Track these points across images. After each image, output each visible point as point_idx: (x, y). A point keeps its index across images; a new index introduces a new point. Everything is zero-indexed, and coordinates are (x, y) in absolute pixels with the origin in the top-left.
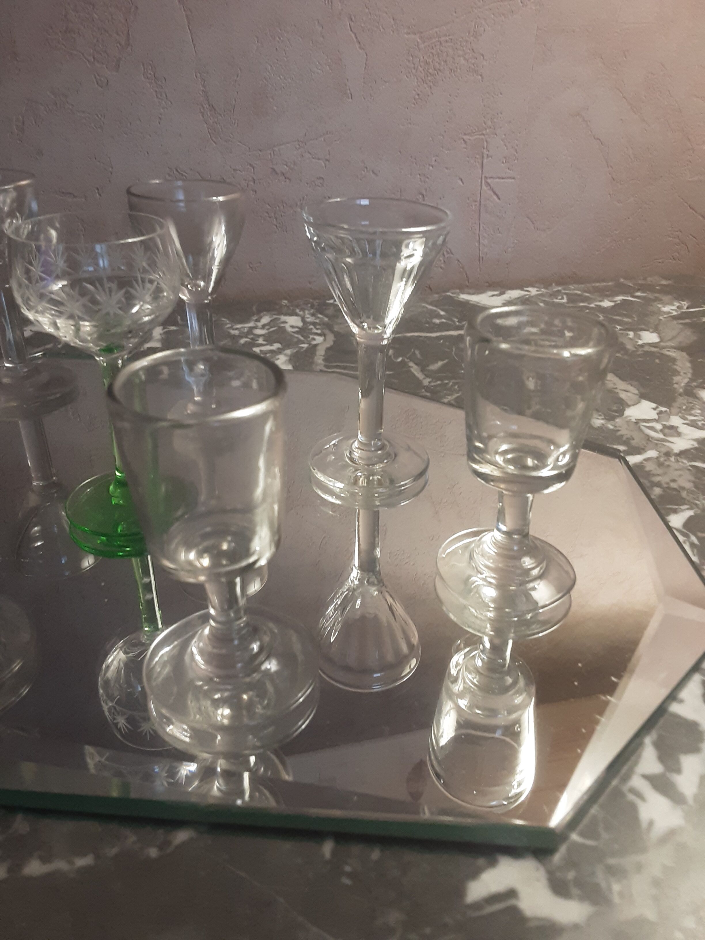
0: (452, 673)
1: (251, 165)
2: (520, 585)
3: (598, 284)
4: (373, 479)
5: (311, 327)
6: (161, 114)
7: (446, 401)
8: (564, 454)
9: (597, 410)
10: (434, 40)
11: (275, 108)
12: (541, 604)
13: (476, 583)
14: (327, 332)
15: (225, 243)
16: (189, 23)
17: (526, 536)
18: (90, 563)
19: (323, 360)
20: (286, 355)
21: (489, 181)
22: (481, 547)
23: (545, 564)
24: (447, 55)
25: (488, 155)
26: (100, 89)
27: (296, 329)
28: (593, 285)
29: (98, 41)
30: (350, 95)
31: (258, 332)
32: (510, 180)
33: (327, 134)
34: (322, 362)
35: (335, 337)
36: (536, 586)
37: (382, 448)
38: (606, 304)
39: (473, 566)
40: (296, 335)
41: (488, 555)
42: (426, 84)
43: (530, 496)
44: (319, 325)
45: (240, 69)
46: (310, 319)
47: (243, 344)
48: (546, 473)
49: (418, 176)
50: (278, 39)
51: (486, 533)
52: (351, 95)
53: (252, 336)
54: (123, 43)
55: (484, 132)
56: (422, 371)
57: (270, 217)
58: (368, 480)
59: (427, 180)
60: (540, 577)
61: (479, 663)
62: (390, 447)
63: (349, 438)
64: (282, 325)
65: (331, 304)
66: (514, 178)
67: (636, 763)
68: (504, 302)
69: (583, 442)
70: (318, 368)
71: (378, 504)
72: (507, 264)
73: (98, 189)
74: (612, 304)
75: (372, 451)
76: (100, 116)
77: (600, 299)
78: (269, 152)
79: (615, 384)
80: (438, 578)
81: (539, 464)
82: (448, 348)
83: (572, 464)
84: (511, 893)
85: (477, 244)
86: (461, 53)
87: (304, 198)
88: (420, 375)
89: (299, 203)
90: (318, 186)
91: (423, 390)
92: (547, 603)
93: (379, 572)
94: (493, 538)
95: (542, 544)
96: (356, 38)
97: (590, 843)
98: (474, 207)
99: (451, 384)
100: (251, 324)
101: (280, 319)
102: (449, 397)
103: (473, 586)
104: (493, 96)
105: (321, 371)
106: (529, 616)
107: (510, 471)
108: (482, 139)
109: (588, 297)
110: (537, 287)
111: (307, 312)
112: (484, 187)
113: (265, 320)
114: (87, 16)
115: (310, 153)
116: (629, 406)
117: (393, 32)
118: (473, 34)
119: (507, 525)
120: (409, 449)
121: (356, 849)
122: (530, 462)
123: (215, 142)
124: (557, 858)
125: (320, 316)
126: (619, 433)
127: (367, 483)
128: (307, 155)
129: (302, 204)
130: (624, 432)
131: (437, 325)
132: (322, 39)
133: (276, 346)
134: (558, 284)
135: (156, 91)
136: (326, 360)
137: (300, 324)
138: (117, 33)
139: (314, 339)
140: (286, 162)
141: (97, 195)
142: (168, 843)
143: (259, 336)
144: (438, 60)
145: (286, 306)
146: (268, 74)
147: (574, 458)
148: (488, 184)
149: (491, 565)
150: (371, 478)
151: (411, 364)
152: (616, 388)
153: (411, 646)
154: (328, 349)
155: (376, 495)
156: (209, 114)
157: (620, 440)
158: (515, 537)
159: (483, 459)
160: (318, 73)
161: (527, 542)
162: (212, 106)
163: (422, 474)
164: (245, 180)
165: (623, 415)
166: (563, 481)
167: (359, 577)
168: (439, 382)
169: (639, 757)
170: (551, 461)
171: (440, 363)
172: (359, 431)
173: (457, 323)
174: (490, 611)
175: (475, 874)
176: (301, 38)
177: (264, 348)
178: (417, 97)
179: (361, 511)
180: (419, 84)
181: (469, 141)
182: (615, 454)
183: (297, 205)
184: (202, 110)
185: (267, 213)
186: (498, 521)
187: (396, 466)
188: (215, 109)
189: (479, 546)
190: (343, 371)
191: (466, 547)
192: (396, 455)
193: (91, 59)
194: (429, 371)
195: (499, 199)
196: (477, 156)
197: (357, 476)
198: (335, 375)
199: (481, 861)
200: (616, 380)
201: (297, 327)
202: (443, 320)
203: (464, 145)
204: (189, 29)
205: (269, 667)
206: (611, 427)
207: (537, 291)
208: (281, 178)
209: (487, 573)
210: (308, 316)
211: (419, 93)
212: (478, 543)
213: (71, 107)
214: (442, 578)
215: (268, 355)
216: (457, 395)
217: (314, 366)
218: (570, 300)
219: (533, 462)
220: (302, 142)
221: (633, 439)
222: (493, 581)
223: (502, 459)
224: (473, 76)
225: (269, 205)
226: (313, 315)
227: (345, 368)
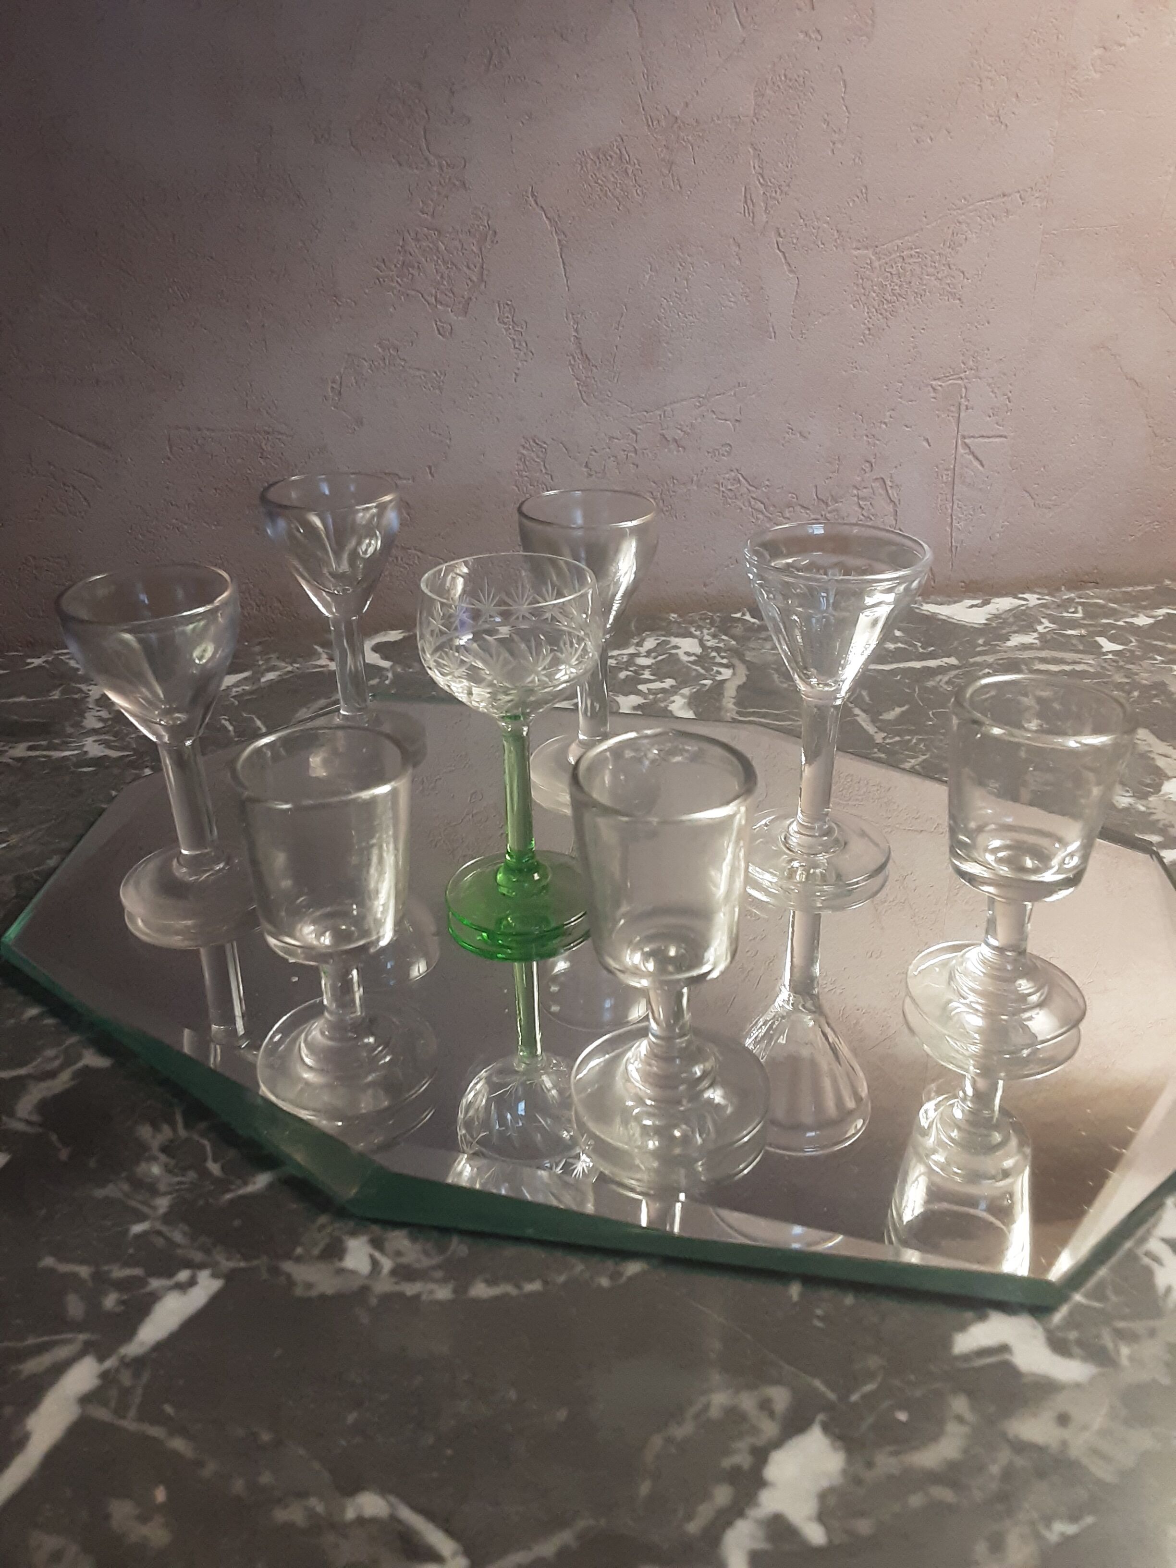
0: (922, 1124)
1: (633, 431)
2: (1014, 1015)
3: (1130, 589)
4: (814, 873)
5: (714, 654)
6: (518, 369)
7: (907, 766)
8: (1071, 855)
9: (1123, 784)
10: (893, 256)
11: (670, 355)
12: (1040, 1038)
13: (958, 1010)
14: (736, 661)
15: (634, 569)
16: (562, 250)
17: (1022, 953)
18: (421, 971)
19: (735, 704)
20: (683, 696)
21: (967, 441)
22: (964, 965)
23: (1046, 989)
24: (912, 275)
25: (967, 406)
26: (442, 338)
27: (692, 658)
28: (1124, 589)
29: (442, 277)
30: (773, 334)
31: (642, 661)
32: (997, 440)
33: (739, 386)
34: (734, 707)
35: (748, 669)
36: (1033, 1016)
37: (828, 833)
38: (1142, 621)
39: (954, 989)
40: (694, 667)
41: (973, 975)
42: (881, 314)
43: (1029, 905)
44: (725, 651)
45: (626, 306)
46: (711, 643)
47: (623, 680)
48: (1049, 876)
49: (865, 438)
50: (678, 265)
51: (972, 947)
52: (775, 333)
53: (635, 668)
54: (475, 279)
55: (962, 375)
56: (873, 721)
58: (808, 872)
59: (877, 442)
60: (1040, 1005)
61: (958, 1114)
62: (838, 832)
63: (786, 817)
64: (673, 651)
65: (739, 619)
66: (1005, 437)
67: (1155, 1226)
68: (990, 616)
69: (1100, 829)
70: (729, 716)
71: (819, 905)
72: (993, 556)
73: (430, 467)
74: (1151, 621)
75: (816, 836)
76: (439, 374)
77: (1133, 613)
78: (658, 412)
79: (1150, 745)
80: (908, 1000)
81: (1040, 866)
82: (909, 688)
83: (1082, 866)
84: (1004, 1348)
85: (948, 529)
86: (931, 270)
87: (702, 471)
88: (871, 729)
89: (695, 478)
90: (723, 455)
91: (876, 750)
92: (1049, 1037)
93: (817, 996)
94: (980, 955)
95: (1043, 965)
96: (785, 258)
97: (1097, 1305)
98: (944, 477)
99: (914, 741)
100: (631, 650)
101: (668, 642)
102: (913, 761)
103: (953, 1013)
104: (976, 327)
105: (734, 721)
106: (1025, 1053)
107: (1001, 872)
108: (959, 385)
109: (1114, 609)
110: (1039, 593)
111: (705, 631)
112: (961, 450)
113: (650, 643)
114: (431, 246)
115: (713, 412)
116: (1169, 778)
117: (837, 248)
118: (950, 245)
119: (999, 939)
120: (863, 834)
121: (826, 1293)
122: (1029, 863)
123: (587, 403)
124: (1058, 1317)
125: (724, 637)
126: (1154, 817)
127: (807, 878)
128: (710, 415)
129: (699, 481)
130: (1160, 815)
131: (891, 651)
132: (738, 262)
133: (669, 683)
134: (1070, 589)
135: (513, 339)
136: (739, 702)
137: (699, 651)
138: (469, 268)
139: (719, 673)
140: (681, 425)
141: (429, 475)
142: (620, 1274)
143: (644, 668)
144: (898, 281)
145: (675, 622)
146: (662, 310)
147: (1085, 858)
148: (966, 445)
149: (977, 987)
150: (812, 871)
151: (857, 711)
152: (1151, 751)
153: (858, 1099)
154: (739, 688)
155: (818, 894)
156: (581, 367)
157: (1153, 827)
158: (1009, 953)
159: (969, 857)
160: (731, 308)
161: (1023, 960)
162: (586, 356)
163: (882, 867)
164: (624, 450)
165: (1160, 791)
166: (1072, 887)
167: (791, 1002)
168: (897, 739)
169: (1159, 1219)
170: (1055, 862)
171: (898, 710)
172: (799, 809)
173: (921, 650)
174: (974, 1044)
175: (963, 1327)
176: (710, 262)
177: (652, 686)
178: (867, 332)
179: (796, 912)
180: (870, 314)
181: (939, 388)
182: (1146, 848)
183: (692, 481)
184: (573, 362)
186: (987, 932)
187: (847, 856)
188: (589, 360)
189: (962, 964)
190: (762, 720)
191: (944, 964)
192: (846, 844)
193: (432, 300)
194: (881, 720)
195: (983, 466)
196: (952, 408)
197: (792, 867)
198: (751, 727)
199: (969, 1315)
200: (1152, 739)
201: (694, 654)
202: (900, 645)
203: (933, 395)
204: (561, 257)
205: (712, 1096)
206: (1143, 809)
207: (1039, 599)
208: (673, 446)
209: (972, 997)
210: (707, 637)
211: (871, 326)
212: (960, 960)
213: (403, 363)
214: (913, 1000)
215: (659, 696)
216: (924, 757)
217: (723, 713)
218: (1087, 615)
219: (1033, 863)
220: (704, 398)
221: (1173, 826)
222: (980, 1008)
223: (993, 858)
224: (948, 300)
225: (655, 483)
226: (714, 636)
227: (764, 716)
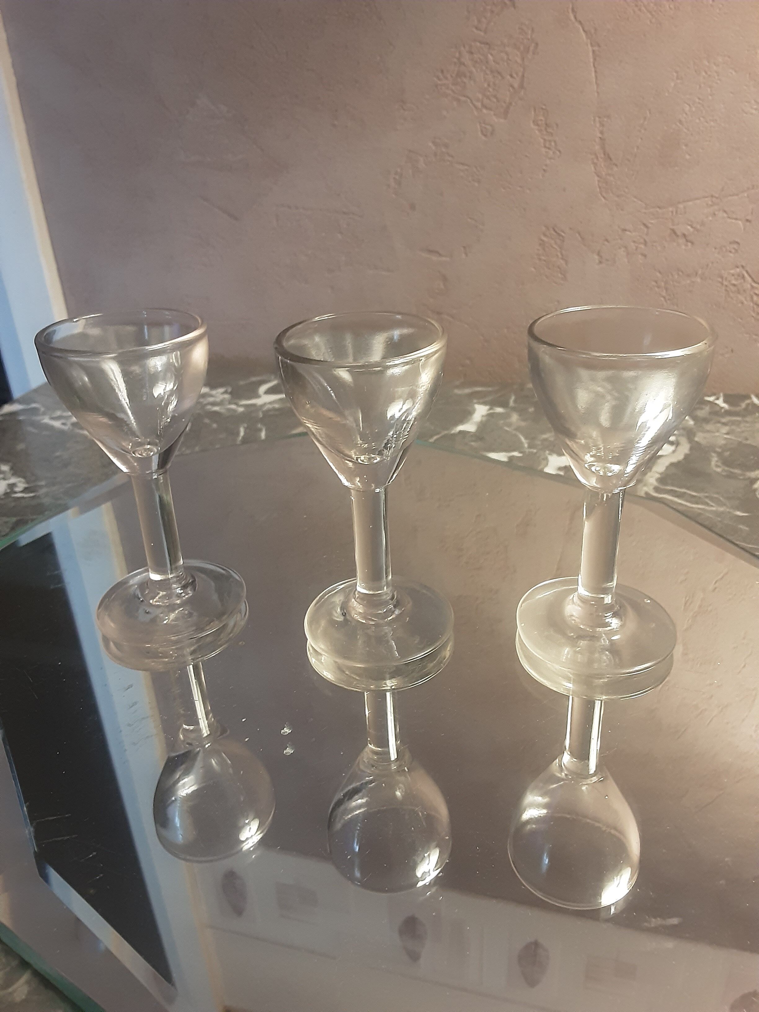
1: (645, 225)
6: (546, 165)
11: (687, 157)
14: (683, 440)
16: (595, 59)
19: (657, 479)
26: (483, 138)
29: (489, 85)
33: (753, 188)
34: (654, 482)
35: (692, 448)
45: (650, 110)
50: (704, 74)
54: (516, 85)
57: (658, 287)
65: (710, 402)
70: (645, 490)
73: (465, 248)
76: (479, 168)
78: (671, 209)
87: (707, 265)
89: (700, 272)
90: (730, 252)
105: (647, 495)
114: (482, 57)
115: (725, 212)
123: (604, 197)
128: (721, 214)
129: (703, 274)
135: (545, 140)
136: (661, 479)
138: (511, 76)
140: (691, 222)
141: (464, 254)
146: (684, 115)
154: (671, 465)
156: (602, 165)
162: (609, 155)
164: (634, 242)
176: (736, 71)
183: (697, 274)
184: (595, 161)
185: (656, 282)
188: (611, 159)
193: (479, 105)
208: (682, 241)
213: (451, 159)
220: (717, 198)
225: (660, 273)
